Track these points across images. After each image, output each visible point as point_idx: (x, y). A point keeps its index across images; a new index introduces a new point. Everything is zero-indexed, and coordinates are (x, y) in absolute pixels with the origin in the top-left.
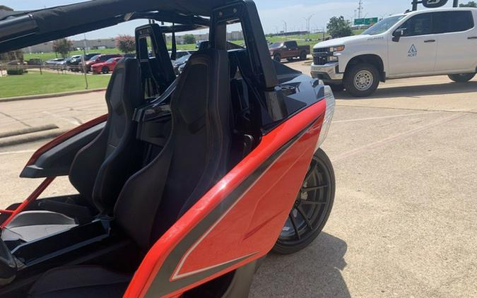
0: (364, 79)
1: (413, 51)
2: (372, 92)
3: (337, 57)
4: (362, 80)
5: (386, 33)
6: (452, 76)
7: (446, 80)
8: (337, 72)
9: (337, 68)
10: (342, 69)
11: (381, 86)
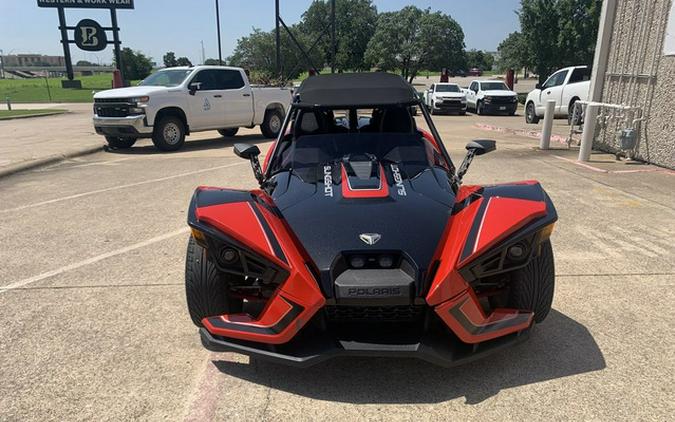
0: (171, 132)
1: (207, 106)
2: (181, 146)
3: (143, 109)
4: (170, 134)
5: (182, 86)
6: (221, 131)
7: (216, 135)
8: (146, 124)
9: (145, 120)
10: (151, 121)
11: (188, 139)
